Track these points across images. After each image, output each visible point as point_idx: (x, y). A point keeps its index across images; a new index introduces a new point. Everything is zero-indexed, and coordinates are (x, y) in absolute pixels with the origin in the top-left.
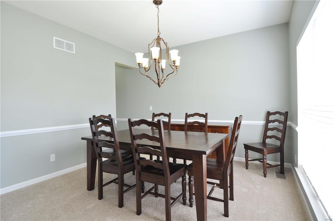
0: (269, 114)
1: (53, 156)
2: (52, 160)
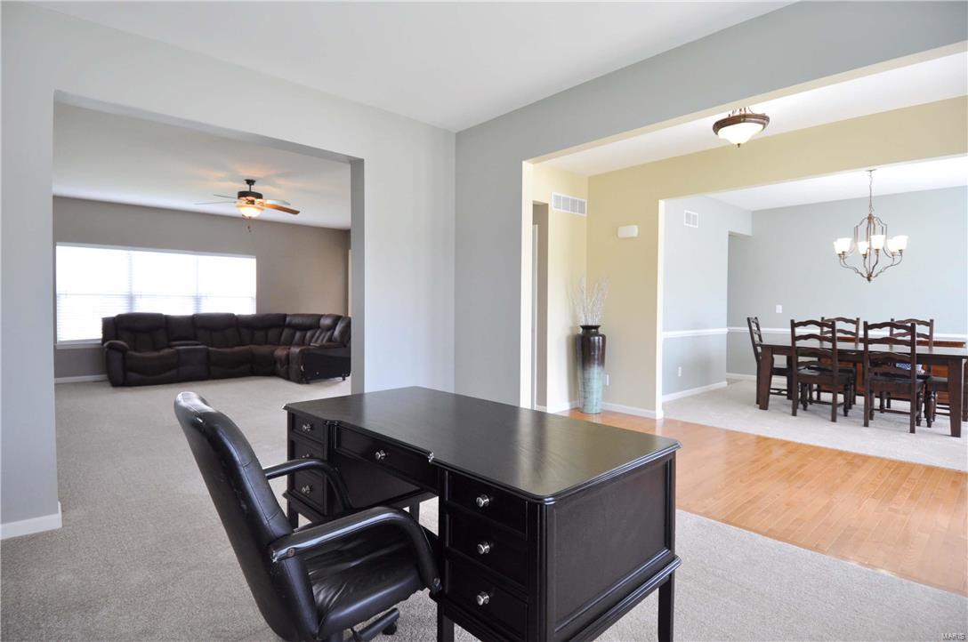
1: (680, 368)
2: (680, 375)
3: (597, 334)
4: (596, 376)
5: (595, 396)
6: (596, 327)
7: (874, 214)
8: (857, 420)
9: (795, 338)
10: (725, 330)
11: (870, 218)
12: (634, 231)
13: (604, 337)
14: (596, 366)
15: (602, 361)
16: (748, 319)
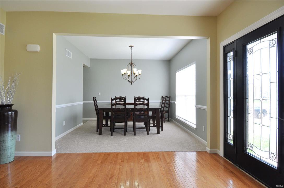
1: (64, 122)
2: (64, 124)
3: (11, 110)
4: (9, 138)
5: (9, 151)
6: (10, 106)
7: (132, 62)
8: (131, 132)
9: (112, 105)
10: (82, 102)
11: (131, 63)
12: (38, 48)
13: (16, 112)
14: (10, 132)
15: (14, 128)
16: (93, 98)
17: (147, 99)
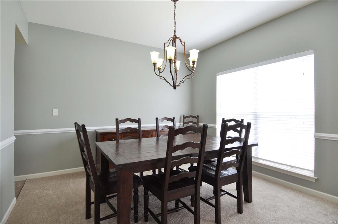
0: (184, 117)
10: (13, 138)
11: (175, 38)
17: (172, 118)
